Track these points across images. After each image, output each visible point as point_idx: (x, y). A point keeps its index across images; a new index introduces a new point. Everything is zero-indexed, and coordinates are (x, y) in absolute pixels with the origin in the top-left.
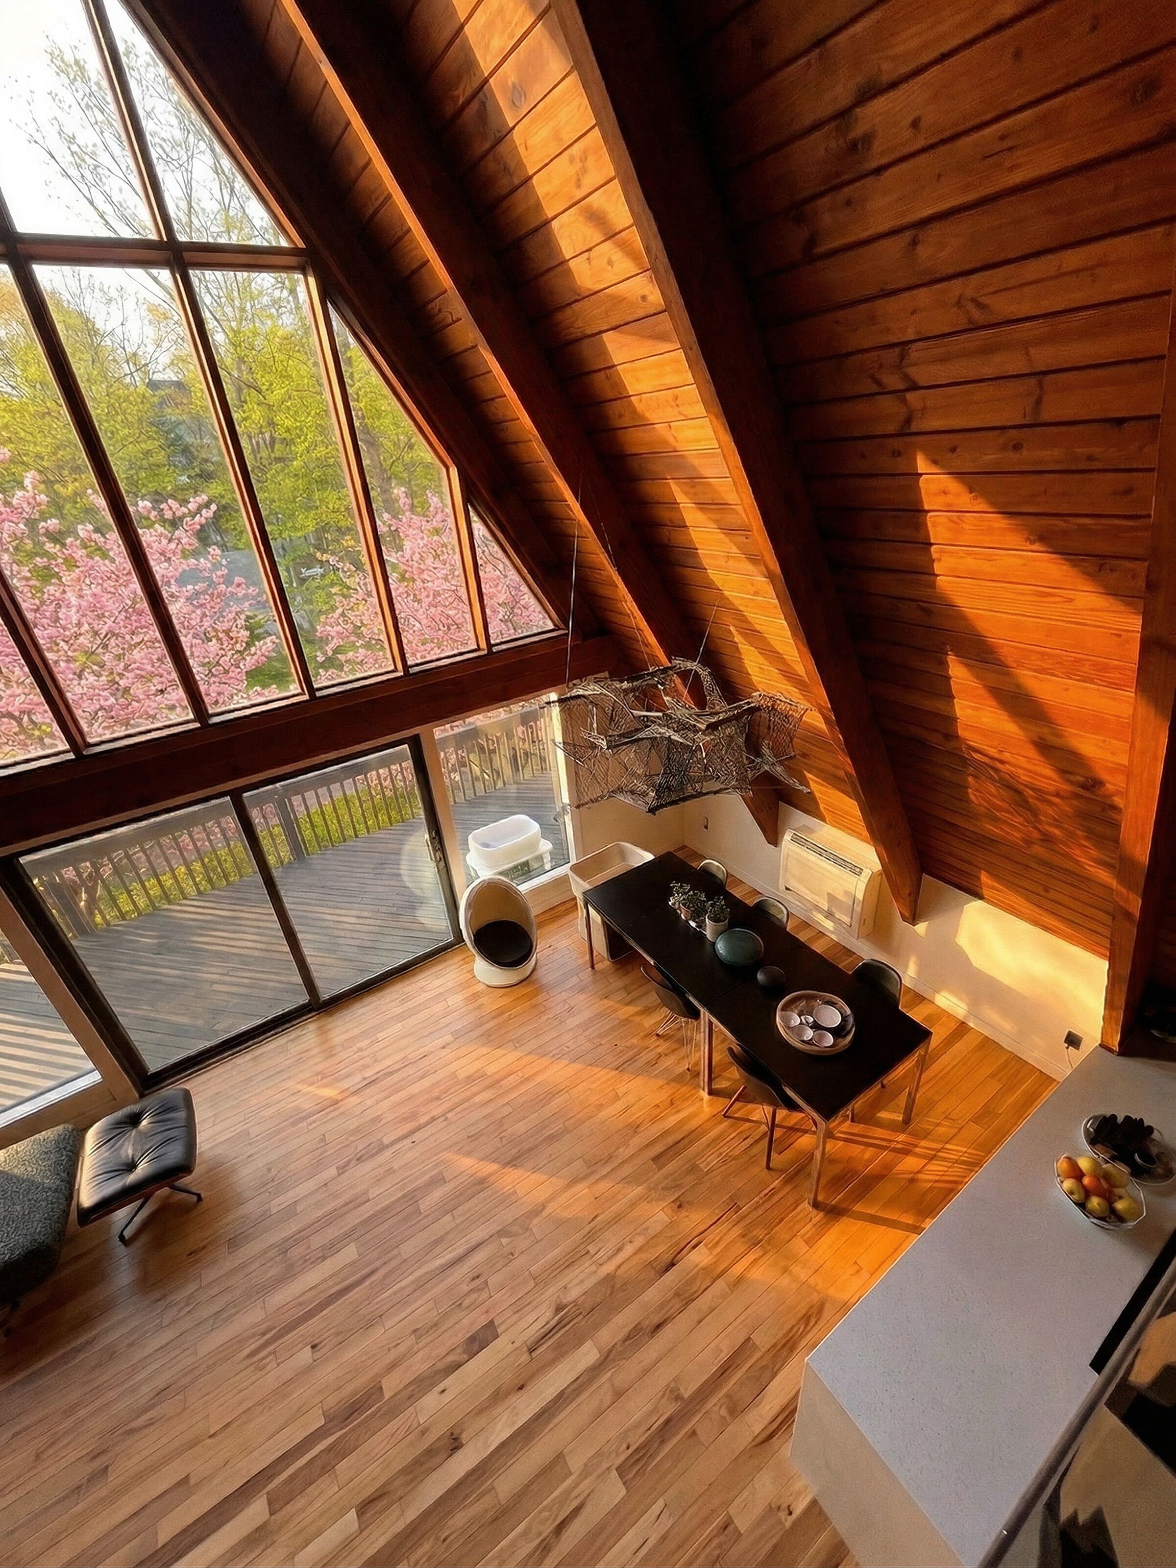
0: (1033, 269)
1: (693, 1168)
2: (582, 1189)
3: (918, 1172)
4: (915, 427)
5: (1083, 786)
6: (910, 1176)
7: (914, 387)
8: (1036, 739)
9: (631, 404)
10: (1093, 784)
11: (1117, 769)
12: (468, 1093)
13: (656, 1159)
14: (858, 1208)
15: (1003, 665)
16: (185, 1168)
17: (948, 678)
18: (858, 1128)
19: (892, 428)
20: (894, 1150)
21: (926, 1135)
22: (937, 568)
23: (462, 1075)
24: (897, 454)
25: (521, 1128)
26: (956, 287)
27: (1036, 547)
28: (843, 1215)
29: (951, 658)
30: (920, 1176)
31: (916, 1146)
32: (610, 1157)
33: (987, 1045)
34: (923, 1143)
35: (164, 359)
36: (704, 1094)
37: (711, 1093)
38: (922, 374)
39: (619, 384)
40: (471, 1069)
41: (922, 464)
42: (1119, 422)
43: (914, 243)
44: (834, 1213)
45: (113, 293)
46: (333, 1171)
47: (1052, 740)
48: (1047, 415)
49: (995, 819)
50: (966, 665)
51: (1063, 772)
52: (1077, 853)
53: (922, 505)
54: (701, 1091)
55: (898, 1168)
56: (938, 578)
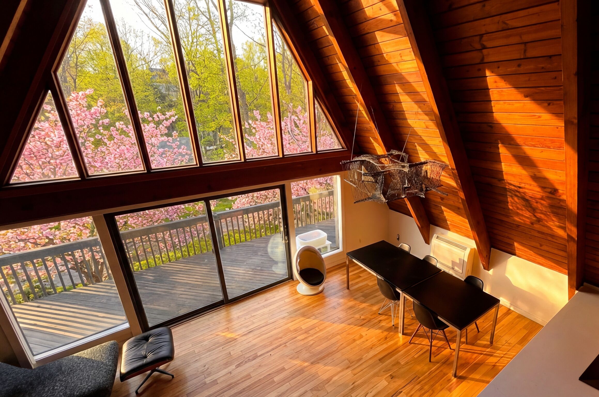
0: (522, 13)
1: (398, 363)
2: (349, 372)
3: (496, 363)
4: (486, 60)
5: (550, 193)
6: (493, 364)
7: (484, 47)
8: (532, 174)
9: (383, 57)
10: (554, 191)
11: (562, 183)
12: (294, 336)
13: (380, 360)
14: (471, 376)
15: (518, 145)
16: (169, 358)
17: (499, 153)
18: (469, 347)
19: (478, 61)
20: (485, 354)
21: (498, 349)
22: (494, 109)
23: (292, 329)
24: (479, 70)
25: (319, 348)
26: (497, 19)
27: (527, 99)
28: (465, 379)
29: (500, 145)
30: (497, 364)
31: (494, 353)
32: (361, 359)
33: (520, 317)
34: (498, 351)
35: (157, 60)
36: (400, 335)
37: (403, 334)
38: (488, 44)
39: (379, 49)
40: (295, 327)
41: (488, 73)
42: (550, 57)
43: (484, 6)
44: (461, 378)
45: (139, 34)
46: (233, 367)
47: (538, 174)
48: (529, 55)
49: (518, 214)
50: (506, 147)
51: (543, 188)
52: (550, 224)
53: (488, 87)
54: (399, 333)
55: (487, 362)
56: (494, 113)
